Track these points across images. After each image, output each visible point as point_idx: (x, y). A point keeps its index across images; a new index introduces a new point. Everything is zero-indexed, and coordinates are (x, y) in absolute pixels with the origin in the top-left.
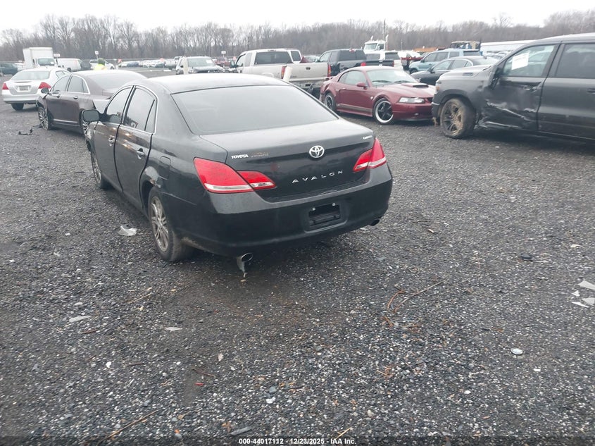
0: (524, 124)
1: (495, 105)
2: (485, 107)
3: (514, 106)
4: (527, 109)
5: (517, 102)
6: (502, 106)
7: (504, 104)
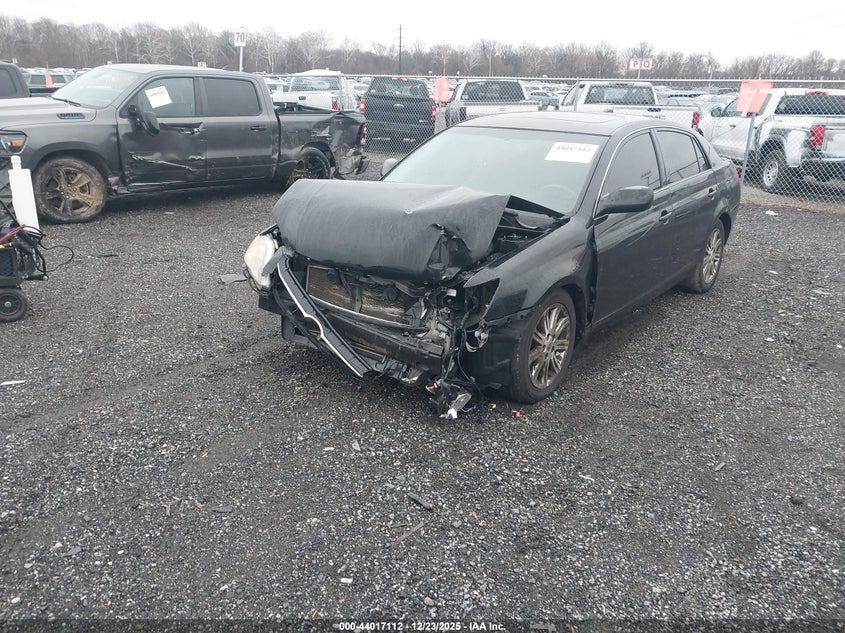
0: (190, 176)
1: (146, 158)
2: (129, 164)
3: (173, 156)
4: (192, 157)
5: (176, 149)
6: (156, 158)
7: (157, 155)
